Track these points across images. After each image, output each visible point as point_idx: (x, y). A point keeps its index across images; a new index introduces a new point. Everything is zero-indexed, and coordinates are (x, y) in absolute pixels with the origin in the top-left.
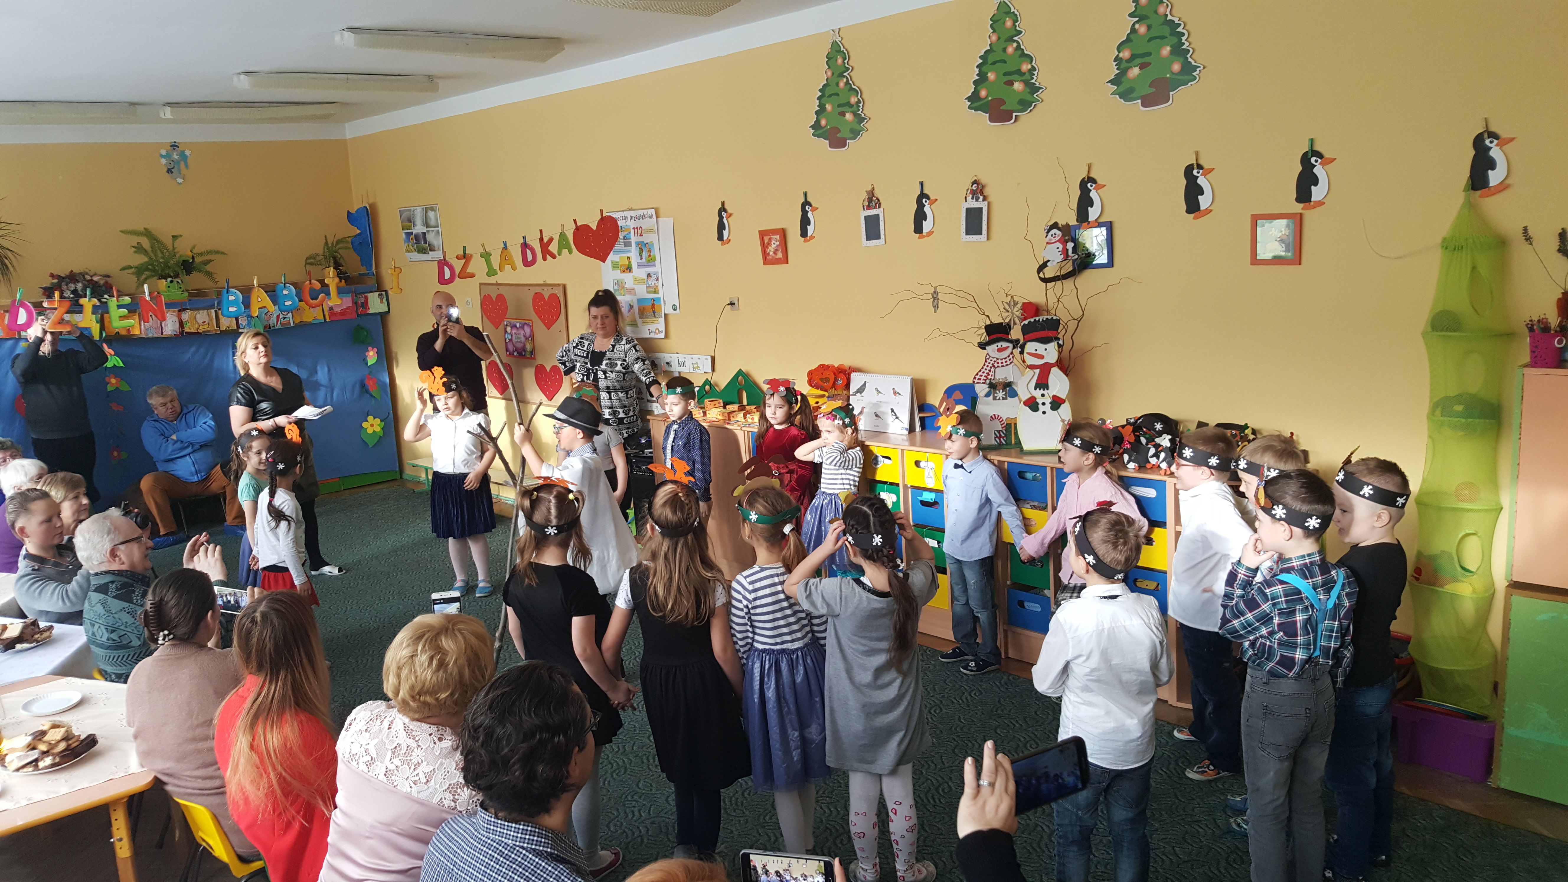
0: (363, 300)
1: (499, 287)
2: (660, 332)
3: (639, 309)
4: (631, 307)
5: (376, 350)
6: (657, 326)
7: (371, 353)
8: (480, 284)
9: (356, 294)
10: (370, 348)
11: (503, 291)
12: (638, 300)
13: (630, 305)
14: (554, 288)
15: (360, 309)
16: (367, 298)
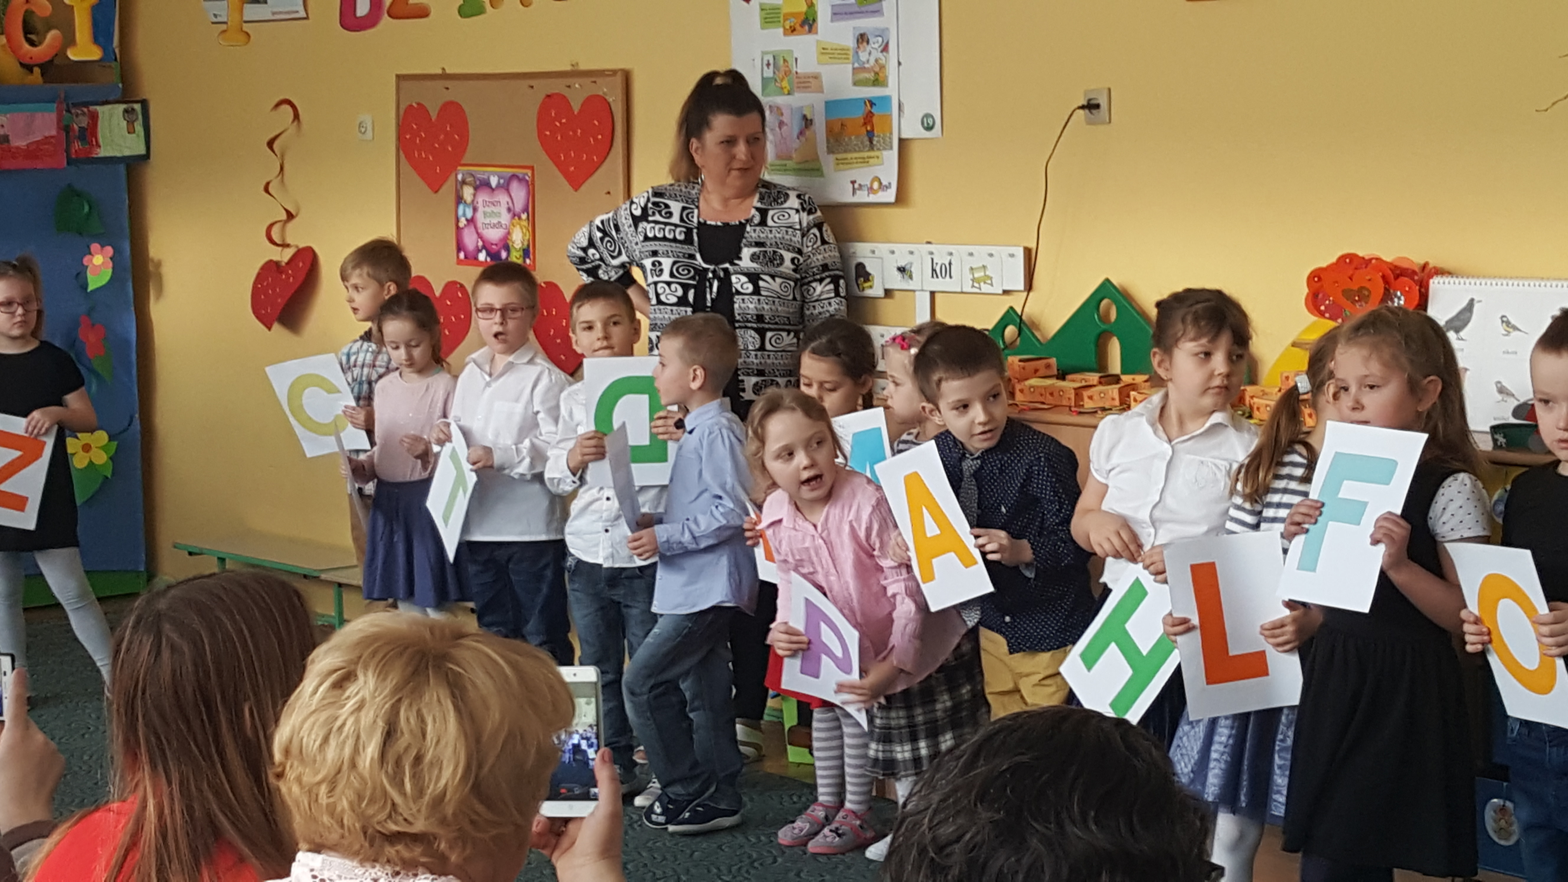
0: (84, 122)
1: (448, 83)
2: (883, 187)
3: (830, 130)
4: (807, 122)
5: (109, 250)
6: (878, 171)
7: (98, 260)
8: (398, 77)
9: (69, 105)
10: (95, 247)
11: (458, 93)
12: (830, 105)
13: (805, 117)
14: (599, 81)
15: (77, 145)
16: (94, 117)
